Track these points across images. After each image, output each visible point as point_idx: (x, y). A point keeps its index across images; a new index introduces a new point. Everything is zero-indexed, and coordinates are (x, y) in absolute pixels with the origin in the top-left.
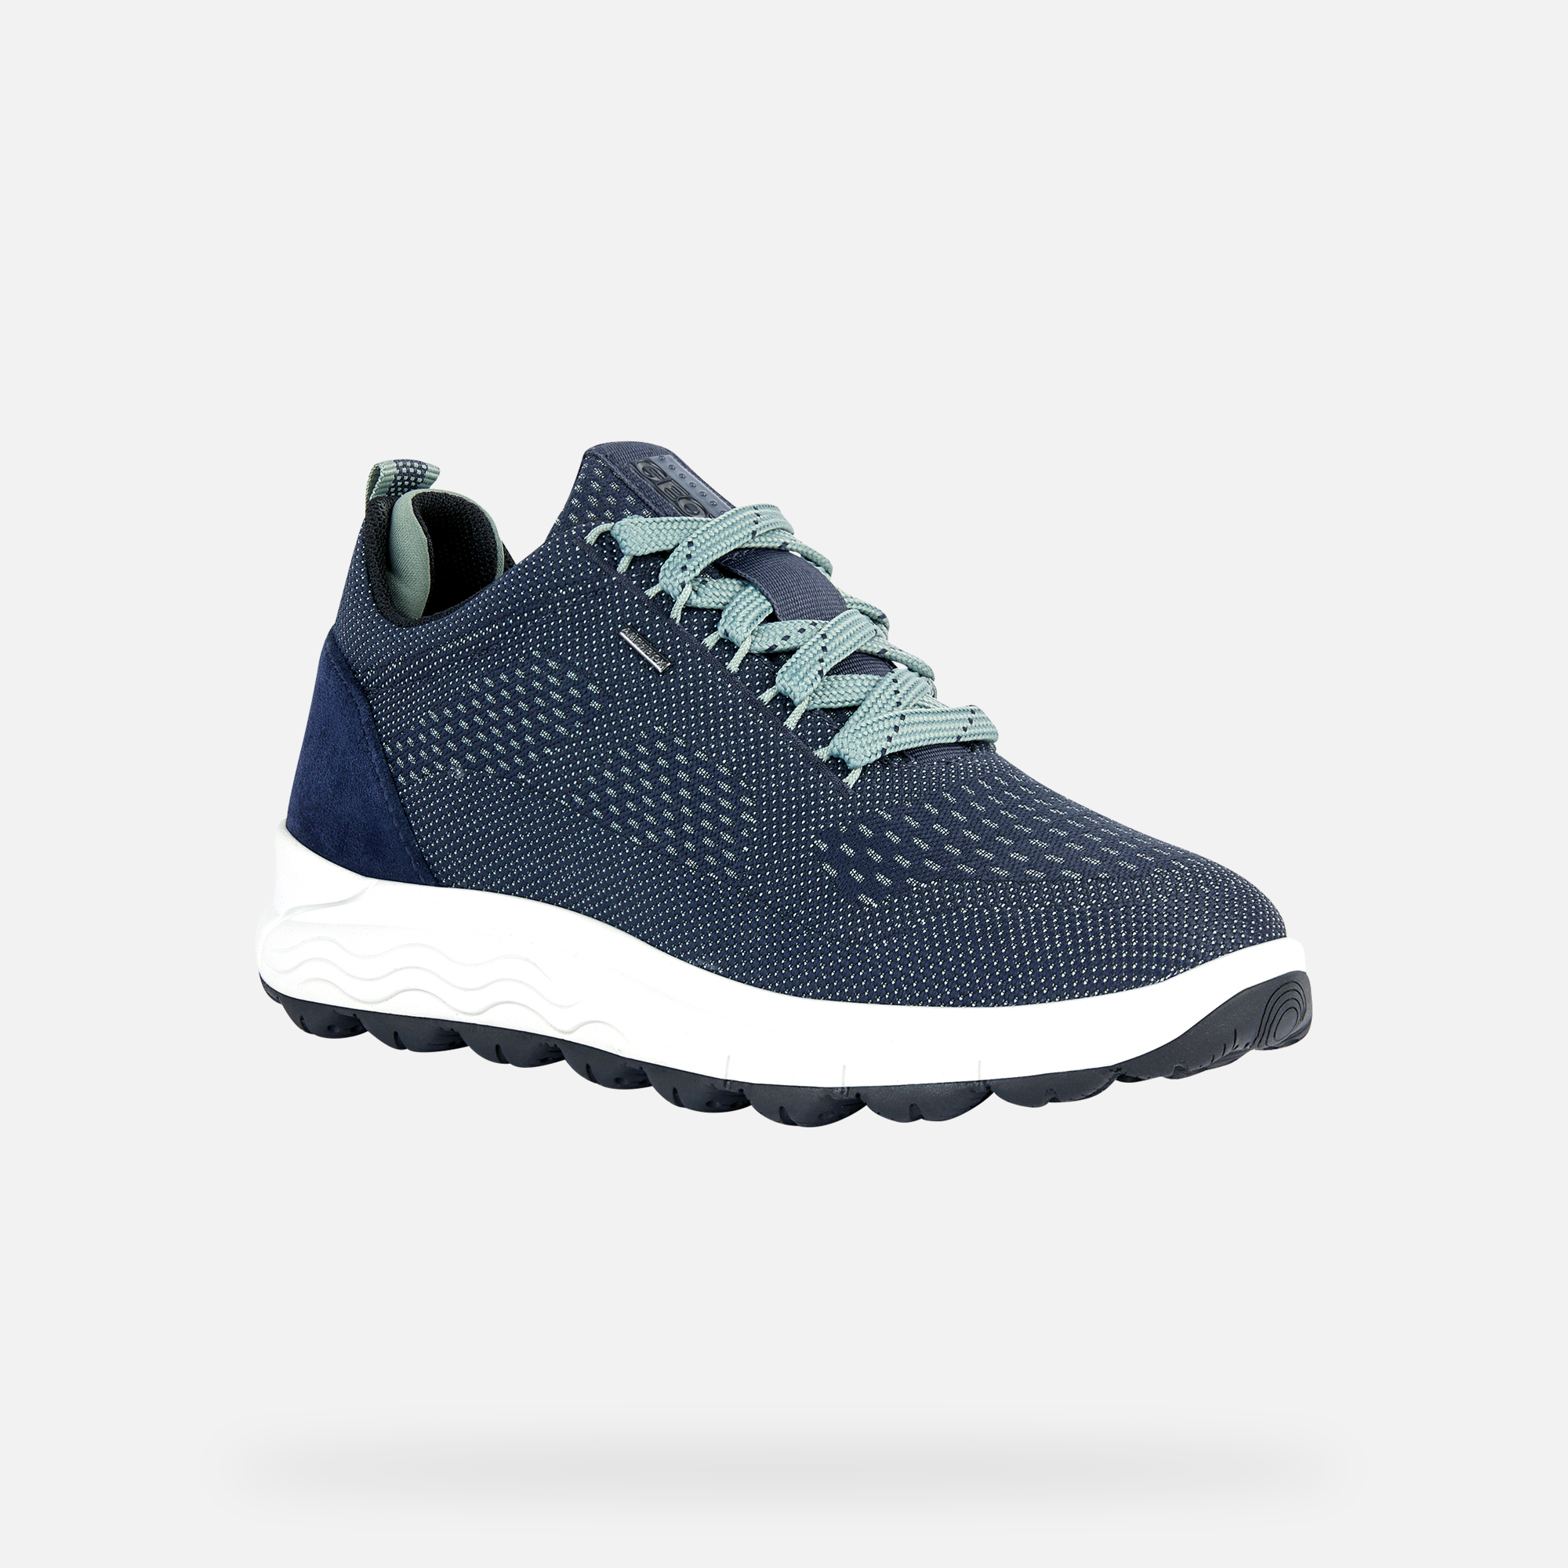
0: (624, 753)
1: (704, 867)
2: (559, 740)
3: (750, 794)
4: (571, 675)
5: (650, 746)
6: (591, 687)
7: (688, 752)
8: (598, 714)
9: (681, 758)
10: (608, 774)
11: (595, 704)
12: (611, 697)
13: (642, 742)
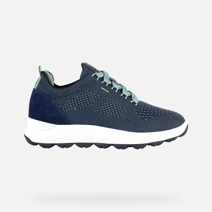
0: (105, 104)
1: (120, 118)
2: (93, 103)
3: (125, 108)
4: (94, 94)
5: (109, 102)
6: (98, 95)
7: (114, 103)
8: (100, 99)
9: (114, 104)
10: (103, 107)
11: (99, 98)
12: (101, 97)
13: (107, 102)
